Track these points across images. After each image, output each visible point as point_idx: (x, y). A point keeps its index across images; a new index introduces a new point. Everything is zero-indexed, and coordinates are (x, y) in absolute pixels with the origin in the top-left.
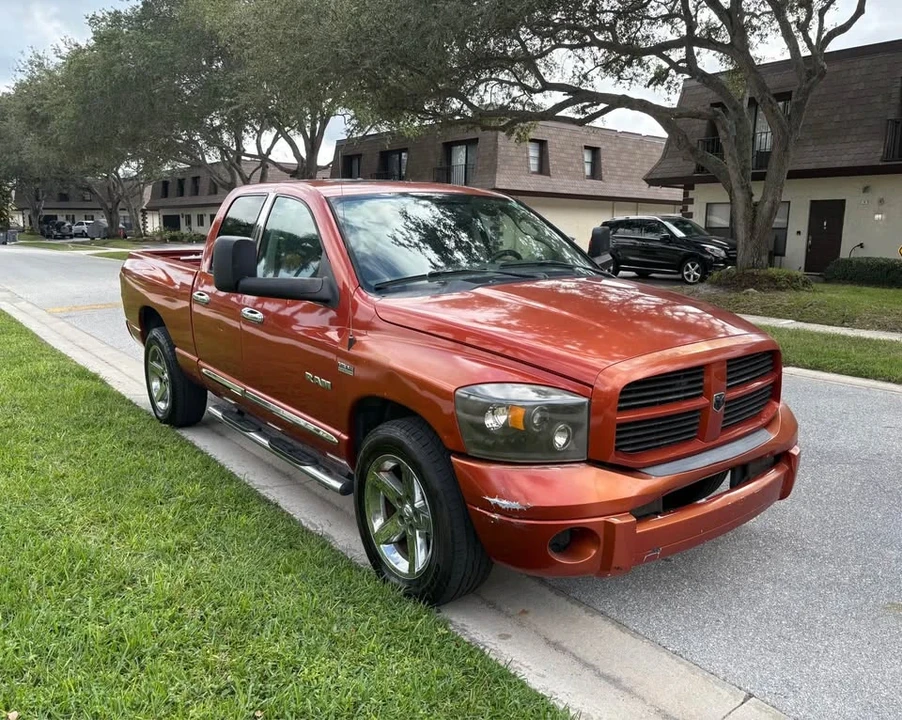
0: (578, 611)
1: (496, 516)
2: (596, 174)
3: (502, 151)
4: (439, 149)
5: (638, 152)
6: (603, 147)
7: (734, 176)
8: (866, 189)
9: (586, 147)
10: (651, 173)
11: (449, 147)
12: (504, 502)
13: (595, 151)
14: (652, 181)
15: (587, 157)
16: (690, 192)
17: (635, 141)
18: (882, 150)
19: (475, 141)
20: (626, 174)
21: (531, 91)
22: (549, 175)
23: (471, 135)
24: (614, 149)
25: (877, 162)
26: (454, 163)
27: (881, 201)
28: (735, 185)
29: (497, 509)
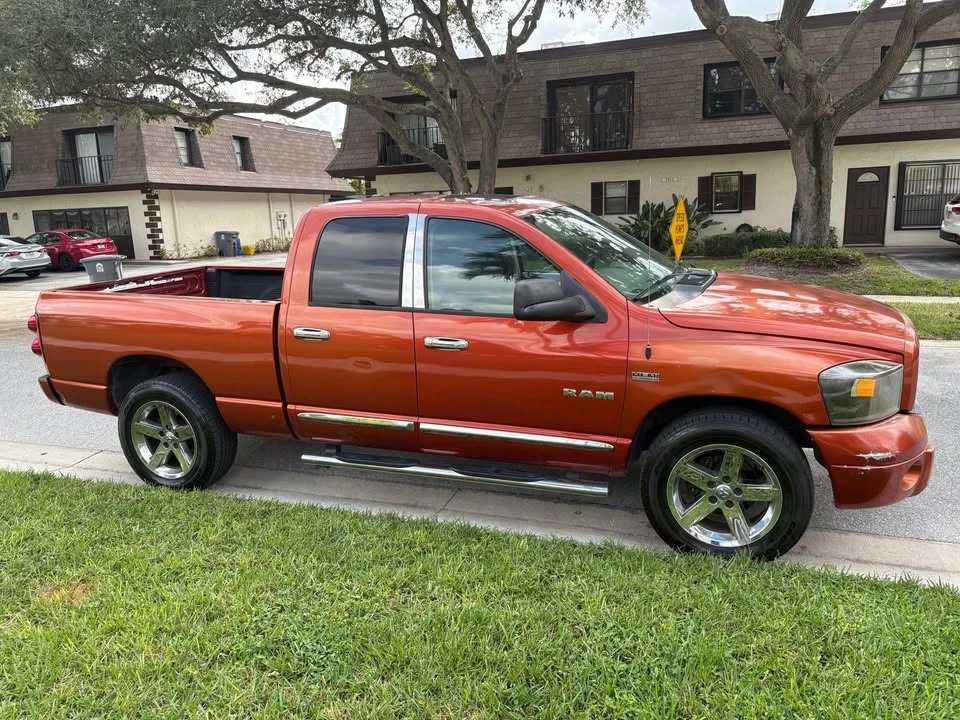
1: (868, 468)
2: (247, 164)
3: (147, 142)
4: (60, 139)
5: (284, 142)
6: (251, 137)
7: (455, 167)
8: (528, 178)
9: (235, 137)
10: (333, 164)
11: (70, 136)
12: (879, 454)
13: (243, 141)
14: (334, 173)
16: (372, 183)
17: (280, 131)
18: (540, 144)
19: (109, 129)
20: (276, 165)
22: (202, 167)
23: (102, 123)
24: (261, 139)
25: (538, 154)
26: (80, 154)
27: (541, 188)
28: (457, 177)
29: (872, 461)
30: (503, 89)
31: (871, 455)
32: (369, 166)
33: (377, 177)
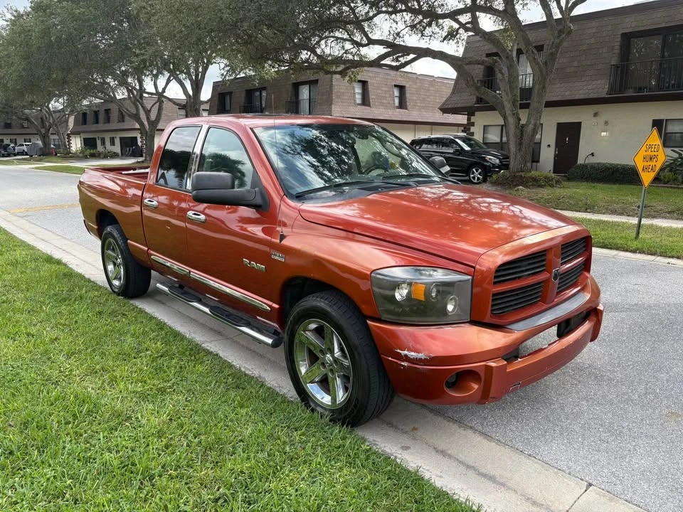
0: (454, 427)
1: (405, 364)
2: (402, 105)
3: (335, 89)
4: (290, 88)
5: (431, 88)
6: (407, 86)
7: (508, 106)
8: (596, 115)
9: (396, 86)
10: (444, 104)
11: (296, 86)
12: (413, 353)
13: (402, 88)
14: (445, 110)
15: (396, 93)
16: (472, 117)
17: (431, 82)
18: (607, 86)
19: (316, 82)
20: (422, 105)
21: (359, 45)
22: (370, 106)
23: (312, 78)
24: (415, 86)
25: (604, 95)
26: (301, 98)
27: (606, 123)
28: (508, 112)
29: (406, 358)
30: (557, 41)
31: (406, 352)
32: (469, 105)
33: (476, 113)
